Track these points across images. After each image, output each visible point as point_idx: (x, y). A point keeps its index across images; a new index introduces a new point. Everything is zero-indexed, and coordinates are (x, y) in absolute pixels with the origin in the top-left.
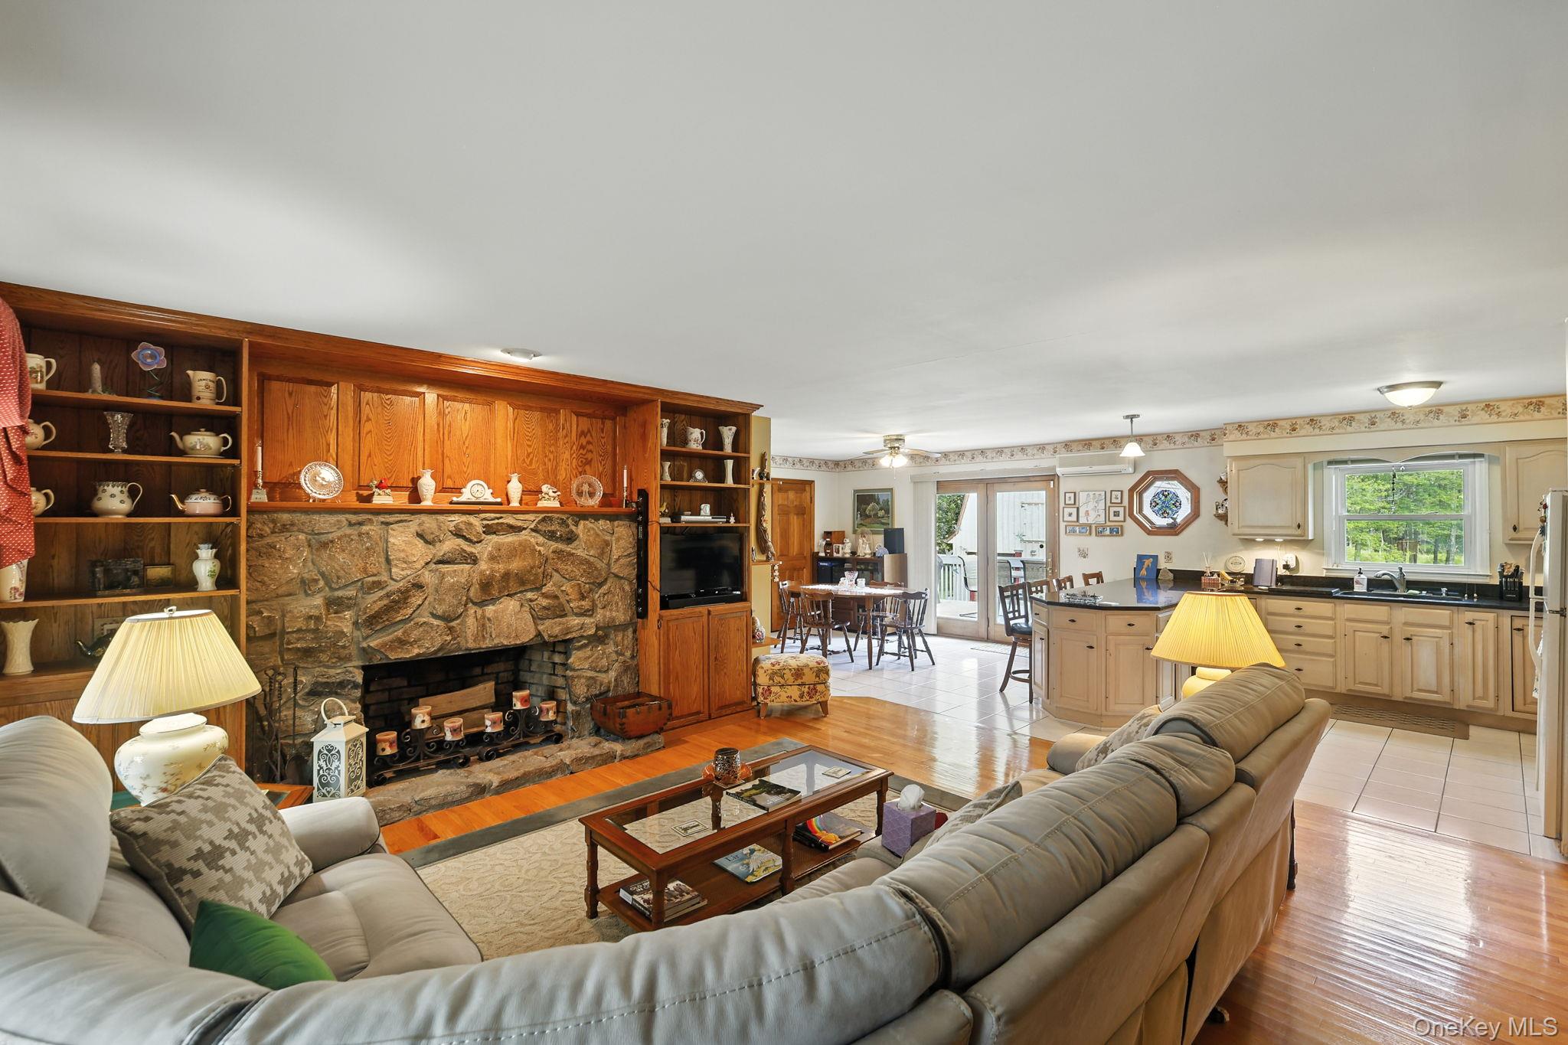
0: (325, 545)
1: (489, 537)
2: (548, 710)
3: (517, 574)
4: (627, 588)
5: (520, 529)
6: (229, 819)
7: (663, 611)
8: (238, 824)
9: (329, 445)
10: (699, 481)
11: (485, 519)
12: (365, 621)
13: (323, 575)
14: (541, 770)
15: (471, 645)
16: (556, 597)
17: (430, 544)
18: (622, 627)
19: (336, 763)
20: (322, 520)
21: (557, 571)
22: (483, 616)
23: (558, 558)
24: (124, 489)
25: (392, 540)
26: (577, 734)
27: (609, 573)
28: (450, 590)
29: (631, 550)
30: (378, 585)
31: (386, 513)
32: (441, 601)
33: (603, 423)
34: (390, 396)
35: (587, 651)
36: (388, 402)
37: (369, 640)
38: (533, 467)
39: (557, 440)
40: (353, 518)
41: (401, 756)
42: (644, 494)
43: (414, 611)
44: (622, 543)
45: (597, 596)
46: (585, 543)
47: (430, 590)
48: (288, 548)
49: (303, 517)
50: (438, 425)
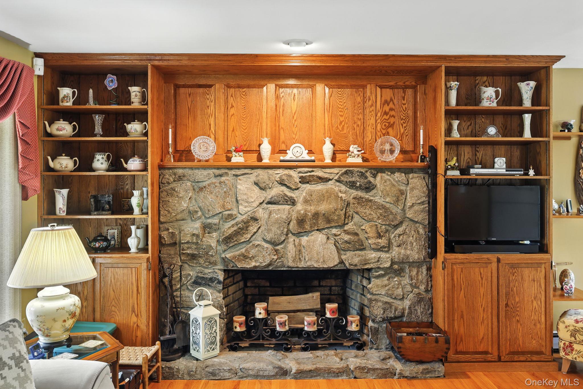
0: (201, 189)
1: (304, 186)
2: (352, 322)
3: (324, 215)
4: (421, 231)
5: (327, 180)
6: (16, 348)
7: (448, 254)
8: (20, 352)
9: (210, 125)
10: (492, 136)
11: (300, 172)
12: (224, 240)
13: (200, 208)
14: (329, 369)
15: (291, 264)
16: (356, 234)
17: (263, 190)
18: (418, 264)
19: (198, 331)
20: (199, 173)
21: (357, 213)
22: (300, 245)
23: (358, 203)
24: (103, 156)
25: (239, 187)
26: (375, 347)
27: (404, 218)
28: (275, 223)
29: (424, 199)
30: (231, 217)
31: (236, 168)
32: (269, 231)
33: (404, 92)
34: (244, 90)
35: (385, 280)
36: (244, 94)
37: (226, 253)
38: (345, 131)
39: (364, 109)
40: (217, 172)
41: (247, 335)
42: (433, 151)
43: (252, 236)
44: (416, 192)
45: (393, 235)
46: (382, 192)
47: (262, 222)
48: (181, 191)
49: (190, 172)
50: (276, 106)
